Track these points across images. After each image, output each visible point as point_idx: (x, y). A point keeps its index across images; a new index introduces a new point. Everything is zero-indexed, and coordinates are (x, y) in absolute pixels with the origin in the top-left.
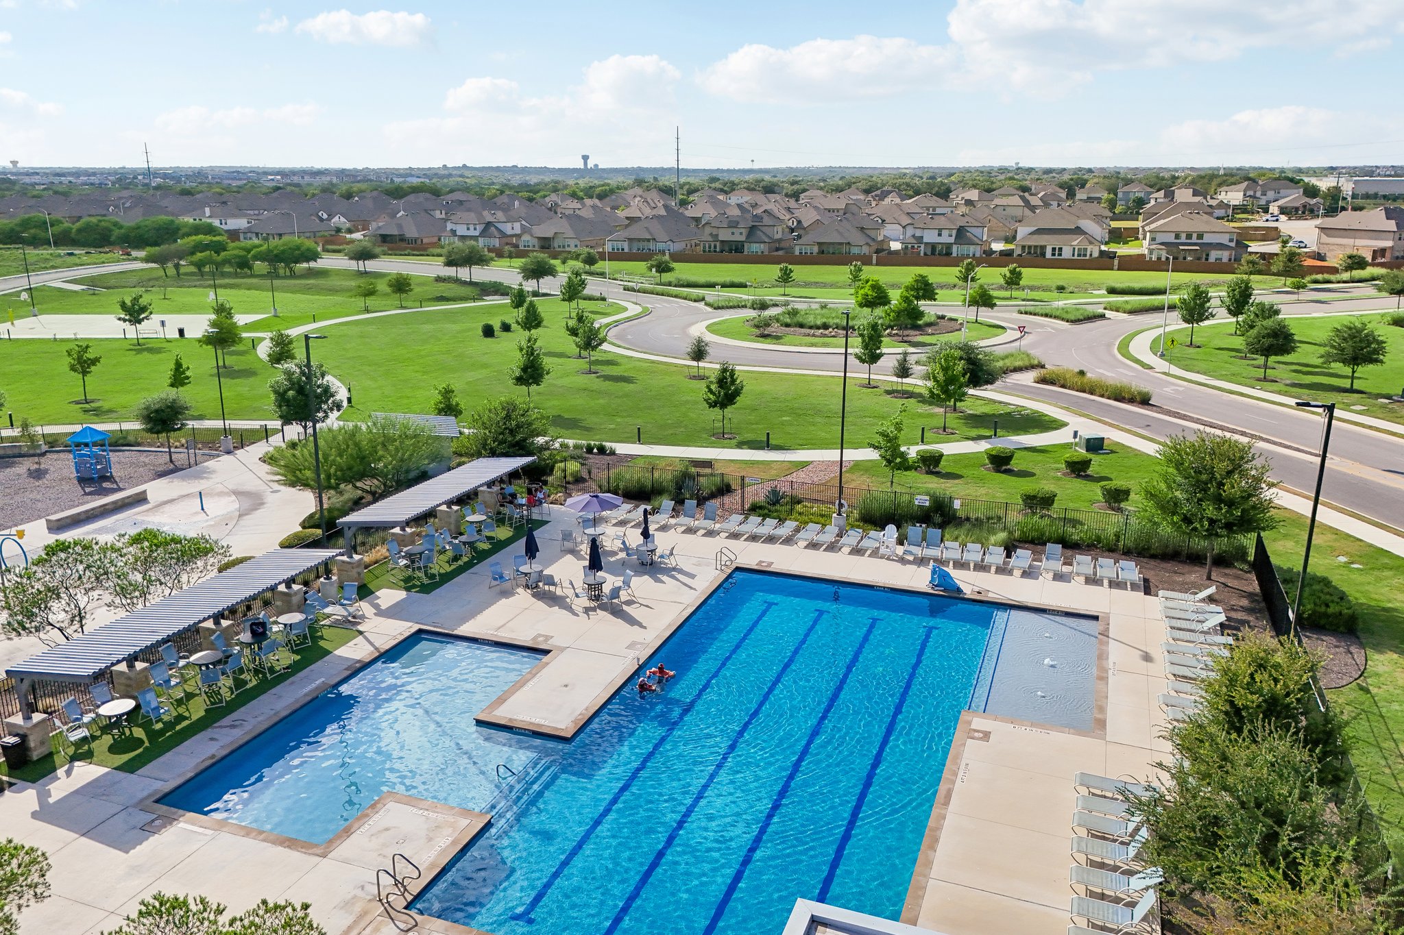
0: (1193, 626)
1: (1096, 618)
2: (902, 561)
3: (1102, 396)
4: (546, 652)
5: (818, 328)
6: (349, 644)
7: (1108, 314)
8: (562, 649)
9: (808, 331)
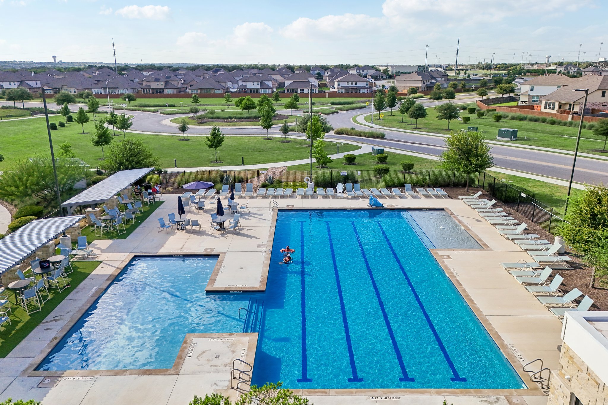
0: (484, 206)
1: (443, 209)
2: (347, 198)
3: (365, 137)
4: (218, 256)
5: (227, 119)
6: (98, 268)
7: (339, 111)
8: (225, 253)
9: (223, 120)
